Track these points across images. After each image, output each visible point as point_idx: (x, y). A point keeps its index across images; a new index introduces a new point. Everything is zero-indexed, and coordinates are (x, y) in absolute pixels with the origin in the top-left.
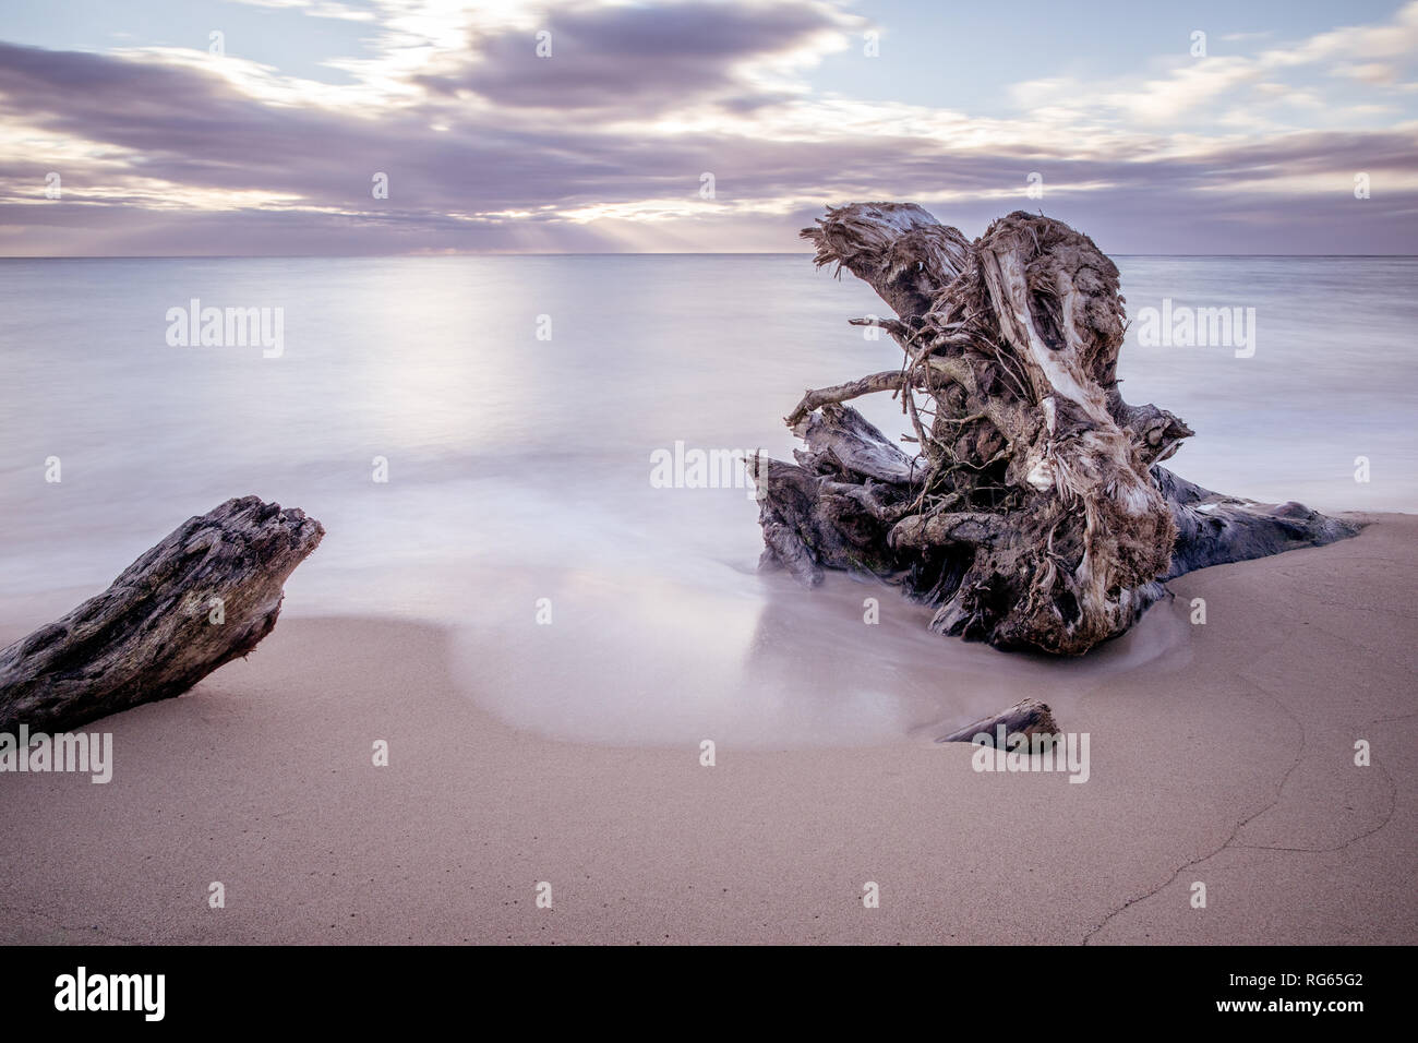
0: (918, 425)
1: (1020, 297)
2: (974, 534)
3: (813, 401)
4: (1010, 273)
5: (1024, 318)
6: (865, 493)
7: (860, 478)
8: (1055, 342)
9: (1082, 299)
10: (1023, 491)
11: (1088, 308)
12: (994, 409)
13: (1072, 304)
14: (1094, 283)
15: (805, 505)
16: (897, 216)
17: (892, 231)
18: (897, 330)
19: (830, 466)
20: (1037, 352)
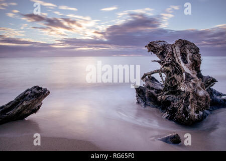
0: (162, 79)
1: (179, 54)
2: (170, 99)
3: (145, 75)
4: (177, 50)
5: (180, 58)
6: (153, 91)
7: (152, 89)
8: (185, 62)
9: (191, 54)
10: (180, 91)
11: (192, 56)
12: (175, 76)
13: (189, 55)
14: (194, 51)
15: (144, 94)
16: (161, 43)
17: (160, 45)
18: (159, 62)
19: (148, 87)
20: (182, 64)
